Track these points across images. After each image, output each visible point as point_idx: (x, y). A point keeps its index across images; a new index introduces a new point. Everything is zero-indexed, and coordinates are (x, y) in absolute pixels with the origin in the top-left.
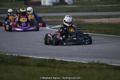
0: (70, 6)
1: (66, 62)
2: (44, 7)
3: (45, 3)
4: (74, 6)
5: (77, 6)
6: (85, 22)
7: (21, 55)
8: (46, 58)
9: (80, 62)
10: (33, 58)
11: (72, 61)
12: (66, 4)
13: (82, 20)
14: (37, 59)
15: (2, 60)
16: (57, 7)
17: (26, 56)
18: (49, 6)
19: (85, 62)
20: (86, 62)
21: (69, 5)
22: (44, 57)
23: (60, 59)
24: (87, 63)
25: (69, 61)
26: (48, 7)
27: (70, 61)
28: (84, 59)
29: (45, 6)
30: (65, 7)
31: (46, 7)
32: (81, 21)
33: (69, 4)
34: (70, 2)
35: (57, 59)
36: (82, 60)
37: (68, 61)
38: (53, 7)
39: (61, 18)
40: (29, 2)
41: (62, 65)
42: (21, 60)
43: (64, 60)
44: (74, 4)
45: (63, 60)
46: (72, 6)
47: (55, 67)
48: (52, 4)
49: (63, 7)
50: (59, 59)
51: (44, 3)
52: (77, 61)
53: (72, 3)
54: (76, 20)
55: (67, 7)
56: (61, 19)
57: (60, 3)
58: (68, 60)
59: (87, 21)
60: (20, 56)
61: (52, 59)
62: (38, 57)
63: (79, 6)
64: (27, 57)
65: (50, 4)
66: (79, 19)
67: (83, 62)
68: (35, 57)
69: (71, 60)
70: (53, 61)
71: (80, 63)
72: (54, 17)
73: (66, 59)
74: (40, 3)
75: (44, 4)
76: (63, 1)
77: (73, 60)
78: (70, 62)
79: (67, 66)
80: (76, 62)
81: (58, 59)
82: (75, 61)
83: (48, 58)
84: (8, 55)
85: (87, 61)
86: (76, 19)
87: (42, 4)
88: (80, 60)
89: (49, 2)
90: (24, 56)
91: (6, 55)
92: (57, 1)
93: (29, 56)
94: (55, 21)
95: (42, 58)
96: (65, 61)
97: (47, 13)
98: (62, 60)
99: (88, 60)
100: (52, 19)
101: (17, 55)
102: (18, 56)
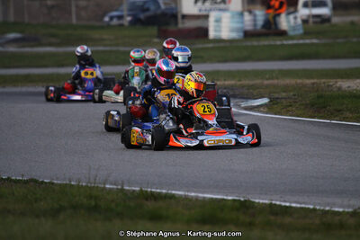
0: (295, 42)
1: (286, 211)
2: (217, 45)
3: (220, 31)
4: (308, 41)
5: (315, 41)
6: (340, 89)
7: (149, 190)
8: (225, 197)
9: (327, 208)
10: (186, 198)
11: (303, 206)
12: (283, 34)
13: (332, 82)
14: (197, 199)
15: (93, 203)
16: (255, 43)
17: (164, 191)
18: (231, 41)
19: (341, 210)
20: (346, 210)
21: (292, 38)
22: (218, 193)
23: (267, 202)
24: (348, 213)
25: (294, 205)
26: (228, 44)
27: (298, 206)
28: (338, 201)
29: (219, 41)
30: (278, 43)
31: (222, 45)
32: (328, 86)
33: (291, 33)
34: (294, 28)
35: (257, 201)
36: (334, 205)
37: (291, 207)
38: (244, 44)
39: (267, 76)
40: (172, 28)
41: (272, 218)
42: (150, 205)
43: (278, 203)
44: (307, 34)
45: (275, 205)
46: (301, 42)
47: (251, 225)
48: (242, 34)
49: (272, 43)
50: (264, 201)
51: (216, 31)
52: (318, 208)
53: (301, 31)
54: (313, 84)
55: (285, 42)
56: (267, 79)
57: (264, 31)
58: (291, 203)
59: (346, 85)
60: (146, 191)
61: (242, 199)
62: (201, 195)
63: (324, 41)
64: (166, 194)
65: (234, 35)
66: (323, 81)
67: (337, 209)
68: (193, 194)
69: (301, 204)
70: (245, 206)
71: (328, 211)
72: (245, 74)
73: (285, 201)
74: (203, 32)
75: (217, 34)
76: (273, 26)
77: (304, 203)
78: (296, 208)
79: (287, 220)
80: (314, 210)
81: (261, 201)
82: (311, 207)
83: (230, 198)
84: (110, 189)
85: (349, 206)
86: (313, 81)
87: (212, 34)
88: (328, 205)
89: (232, 30)
90: (158, 191)
91: (105, 188)
92: (255, 25)
93: (173, 192)
94: (250, 87)
95: (212, 199)
96: (280, 206)
97: (225, 61)
98: (274, 202)
99: (352, 202)
100: (240, 80)
101: (137, 189)
102: (141, 190)
